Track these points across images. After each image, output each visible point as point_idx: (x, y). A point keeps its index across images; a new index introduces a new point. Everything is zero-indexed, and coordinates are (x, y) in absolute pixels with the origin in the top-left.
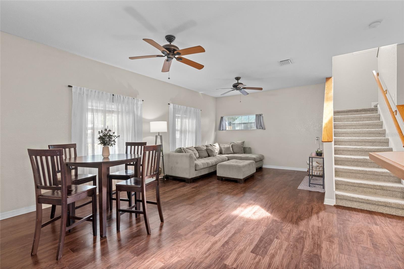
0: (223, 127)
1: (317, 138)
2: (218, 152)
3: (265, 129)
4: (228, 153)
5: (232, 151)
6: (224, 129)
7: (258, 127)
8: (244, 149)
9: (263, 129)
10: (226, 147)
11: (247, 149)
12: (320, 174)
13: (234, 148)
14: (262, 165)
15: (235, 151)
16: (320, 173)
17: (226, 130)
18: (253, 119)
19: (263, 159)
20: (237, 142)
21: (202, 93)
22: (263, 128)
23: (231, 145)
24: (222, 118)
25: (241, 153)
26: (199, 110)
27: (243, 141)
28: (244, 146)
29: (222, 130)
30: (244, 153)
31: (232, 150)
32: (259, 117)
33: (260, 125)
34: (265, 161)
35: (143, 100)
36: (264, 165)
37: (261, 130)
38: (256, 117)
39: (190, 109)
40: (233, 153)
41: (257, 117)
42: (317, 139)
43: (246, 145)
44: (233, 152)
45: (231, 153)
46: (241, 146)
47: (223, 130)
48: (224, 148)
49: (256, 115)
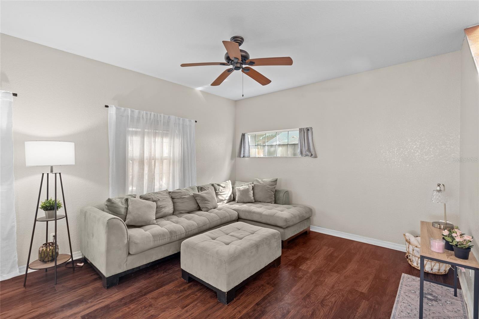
0: (244, 151)
1: (439, 185)
2: (227, 198)
3: (316, 157)
4: (245, 201)
5: (252, 198)
6: (246, 155)
7: (304, 153)
8: (275, 195)
9: (312, 156)
10: (243, 189)
11: (281, 195)
12: (439, 270)
13: (256, 191)
14: (309, 227)
15: (258, 197)
16: (441, 269)
17: (249, 157)
18: (295, 137)
19: (311, 216)
20: (263, 180)
21: (201, 91)
22: (314, 155)
23: (251, 186)
24: (244, 135)
25: (269, 201)
26: (190, 121)
27: (275, 178)
28: (276, 189)
29: (242, 156)
30: (275, 203)
31: (252, 195)
32: (305, 132)
33: (306, 148)
34: (315, 219)
35: (15, 95)
36: (314, 225)
37: (309, 159)
38: (300, 134)
39: (164, 117)
40: (254, 201)
41: (303, 132)
42: (438, 188)
43: (282, 186)
44: (254, 199)
45: (249, 201)
46: (268, 187)
47: (244, 157)
48: (239, 190)
49: (301, 130)
